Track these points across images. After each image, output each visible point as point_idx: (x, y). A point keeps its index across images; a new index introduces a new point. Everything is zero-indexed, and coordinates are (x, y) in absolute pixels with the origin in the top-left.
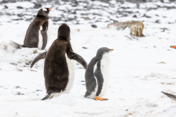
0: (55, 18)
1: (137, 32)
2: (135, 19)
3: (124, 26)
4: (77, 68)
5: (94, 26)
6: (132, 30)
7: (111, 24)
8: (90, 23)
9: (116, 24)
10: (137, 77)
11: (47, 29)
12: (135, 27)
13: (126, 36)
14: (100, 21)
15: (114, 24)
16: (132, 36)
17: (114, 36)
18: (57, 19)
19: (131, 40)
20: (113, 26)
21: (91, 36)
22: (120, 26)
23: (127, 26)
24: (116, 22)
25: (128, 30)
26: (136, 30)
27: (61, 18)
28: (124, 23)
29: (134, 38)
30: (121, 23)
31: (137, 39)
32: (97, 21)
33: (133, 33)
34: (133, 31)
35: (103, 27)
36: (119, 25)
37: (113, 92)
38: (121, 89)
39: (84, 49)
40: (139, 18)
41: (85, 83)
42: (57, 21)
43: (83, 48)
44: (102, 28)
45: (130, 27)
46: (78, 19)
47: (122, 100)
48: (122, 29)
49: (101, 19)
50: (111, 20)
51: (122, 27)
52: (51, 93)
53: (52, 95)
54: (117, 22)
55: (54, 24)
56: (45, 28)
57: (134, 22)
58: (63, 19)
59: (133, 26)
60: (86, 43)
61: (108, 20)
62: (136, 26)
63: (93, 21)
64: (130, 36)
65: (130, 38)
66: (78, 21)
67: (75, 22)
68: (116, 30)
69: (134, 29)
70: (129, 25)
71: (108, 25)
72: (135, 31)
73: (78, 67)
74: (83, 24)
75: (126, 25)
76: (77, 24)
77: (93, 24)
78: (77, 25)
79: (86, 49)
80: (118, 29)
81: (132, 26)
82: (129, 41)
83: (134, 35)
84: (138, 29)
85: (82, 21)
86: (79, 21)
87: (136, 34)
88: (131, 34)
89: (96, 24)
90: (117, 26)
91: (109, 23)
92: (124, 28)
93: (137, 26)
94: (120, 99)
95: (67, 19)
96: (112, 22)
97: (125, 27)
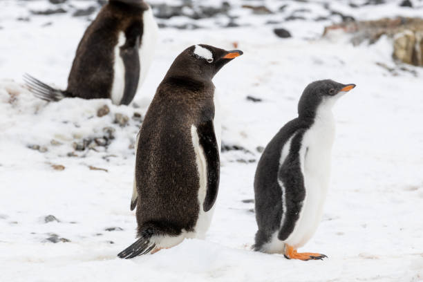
0: (162, 7)
1: (414, 54)
2: (407, 13)
3: (373, 32)
4: (232, 161)
5: (282, 33)
6: (396, 44)
7: (335, 27)
8: (270, 23)
9: (350, 26)
10: (414, 189)
11: (140, 43)
12: (407, 36)
13: (378, 64)
14: (302, 18)
15: (343, 26)
16: (397, 64)
17: (342, 63)
18: (169, 12)
19: (396, 75)
20: (339, 32)
21: (274, 63)
22: (361, 33)
23: (384, 33)
24: (349, 20)
25: (384, 46)
26: (411, 45)
27: (180, 8)
28: (373, 24)
29: (404, 69)
30: (363, 23)
31: (414, 72)
32: (292, 18)
33: (402, 54)
34: (401, 48)
35: (311, 36)
36: (357, 30)
37: (340, 234)
38: (365, 226)
39: (251, 103)
40: (419, 8)
41: (252, 206)
42: (168, 17)
43: (250, 98)
44: (306, 39)
45: (392, 36)
46: (233, 13)
47: (369, 258)
48: (366, 42)
49: (303, 11)
50: (334, 13)
51: (367, 37)
52: (151, 235)
53: (153, 240)
54: (353, 19)
55: (161, 26)
56: (135, 40)
57: (402, 22)
58: (187, 11)
59: (402, 34)
60: (257, 85)
61: (325, 13)
62: (409, 32)
63: (279, 17)
64: (391, 65)
65: (391, 70)
66: (232, 18)
67: (224, 20)
68: (350, 47)
69: (403, 43)
70: (389, 31)
71: (326, 30)
72: (406, 49)
73: (234, 159)
74: (248, 25)
75: (380, 30)
76: (231, 25)
77: (279, 26)
78: (232, 30)
79: (258, 104)
80: (356, 42)
81: (399, 32)
82: (390, 79)
83: (404, 61)
84: (415, 42)
85: (245, 16)
86: (236, 17)
87: (409, 58)
88: (395, 57)
89: (288, 26)
90: (351, 32)
91: (328, 23)
92: (374, 40)
93: (414, 32)
94: (361, 256)
95: (198, 11)
96: (337, 19)
97: (378, 37)
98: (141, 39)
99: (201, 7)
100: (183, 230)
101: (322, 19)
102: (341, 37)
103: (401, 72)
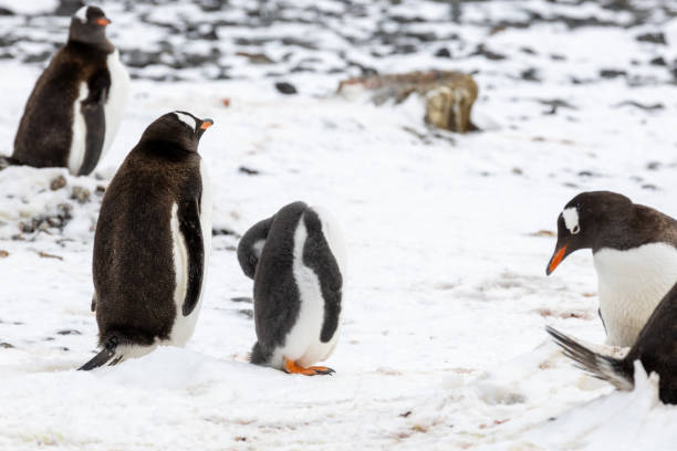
0: (135, 53)
1: (452, 116)
2: (444, 65)
3: (400, 89)
4: (219, 249)
5: (286, 89)
6: (430, 105)
7: (352, 81)
8: (270, 75)
9: (371, 80)
10: (449, 287)
11: (107, 97)
12: (443, 96)
13: (407, 129)
14: (311, 70)
15: (362, 80)
16: (430, 129)
17: (361, 127)
18: (143, 59)
19: (428, 143)
20: (357, 89)
21: (275, 126)
22: (385, 89)
23: (413, 90)
24: (370, 73)
25: (414, 106)
26: (448, 105)
27: (157, 55)
28: (400, 79)
29: (438, 136)
30: (389, 78)
31: (451, 141)
32: (298, 69)
33: (436, 116)
34: (436, 109)
35: (322, 92)
36: (380, 85)
37: (354, 342)
38: (385, 333)
39: (245, 176)
40: (458, 59)
41: (251, 307)
42: (142, 66)
43: (244, 170)
44: (316, 96)
45: (423, 94)
46: (225, 61)
47: (389, 373)
48: (391, 101)
49: (313, 60)
50: (352, 64)
51: (392, 94)
52: (115, 345)
53: (119, 350)
54: (375, 72)
55: (134, 77)
56: (100, 93)
57: (438, 77)
58: (167, 58)
59: (437, 92)
60: (252, 153)
61: (340, 64)
62: (445, 90)
63: (282, 68)
64: (423, 130)
65: (421, 137)
66: (223, 68)
67: (213, 70)
68: (371, 107)
69: (438, 103)
70: (420, 87)
71: (341, 84)
72: (442, 110)
73: (222, 246)
74: (242, 78)
75: (409, 86)
76: (222, 77)
77: (282, 80)
78: (222, 84)
79: (253, 178)
80: (378, 101)
81: (433, 88)
82: (420, 148)
83: (439, 126)
84: (453, 101)
85: (239, 66)
86: (229, 67)
87: (445, 122)
88: (427, 120)
89: (293, 80)
90: (372, 88)
91: (343, 77)
92: (401, 98)
93: (453, 89)
94: (380, 371)
95: (181, 58)
96: (356, 72)
97: (406, 95)
98: (107, 92)
99: (184, 54)
100: (156, 339)
101: (335, 71)
102: (360, 94)
103: (434, 140)
